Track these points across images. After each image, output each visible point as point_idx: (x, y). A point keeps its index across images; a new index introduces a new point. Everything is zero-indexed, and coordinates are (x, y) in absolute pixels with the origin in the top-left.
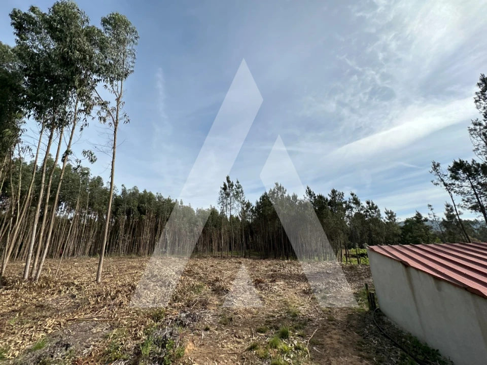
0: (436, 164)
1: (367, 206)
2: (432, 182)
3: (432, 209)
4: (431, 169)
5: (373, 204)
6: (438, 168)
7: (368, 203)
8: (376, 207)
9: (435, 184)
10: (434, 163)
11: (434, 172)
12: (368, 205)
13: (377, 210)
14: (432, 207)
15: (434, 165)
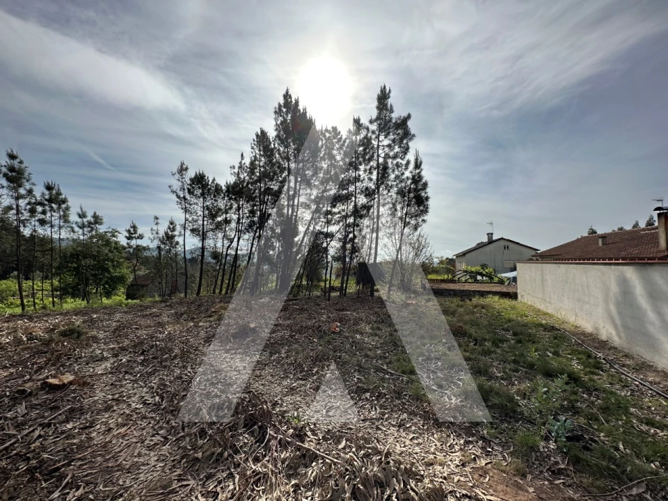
0: (184, 167)
1: (43, 194)
2: (170, 187)
3: (157, 224)
4: (175, 170)
5: (59, 194)
6: (184, 172)
7: (49, 188)
8: (64, 201)
9: (172, 191)
10: (182, 164)
11: (177, 176)
12: (47, 192)
13: (64, 206)
14: (159, 221)
15: (182, 166)
